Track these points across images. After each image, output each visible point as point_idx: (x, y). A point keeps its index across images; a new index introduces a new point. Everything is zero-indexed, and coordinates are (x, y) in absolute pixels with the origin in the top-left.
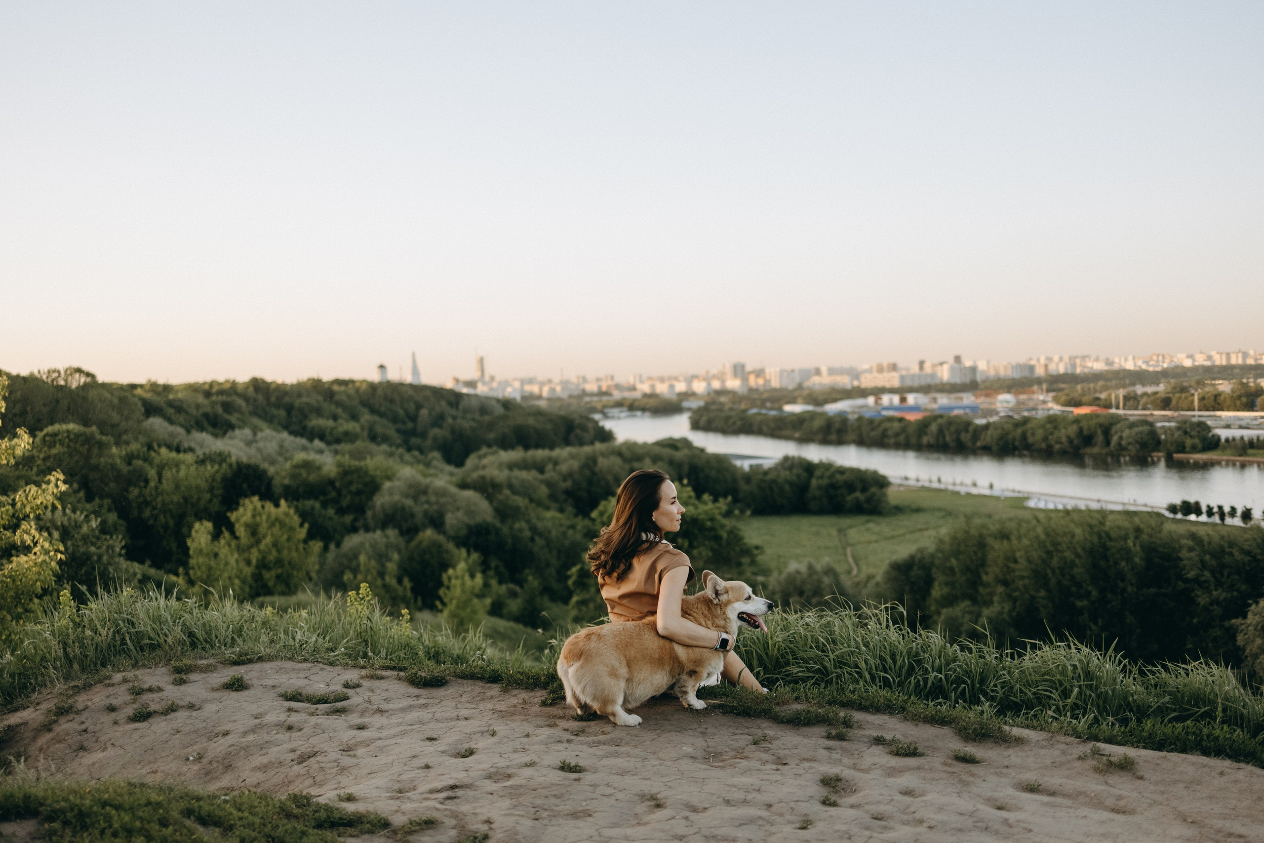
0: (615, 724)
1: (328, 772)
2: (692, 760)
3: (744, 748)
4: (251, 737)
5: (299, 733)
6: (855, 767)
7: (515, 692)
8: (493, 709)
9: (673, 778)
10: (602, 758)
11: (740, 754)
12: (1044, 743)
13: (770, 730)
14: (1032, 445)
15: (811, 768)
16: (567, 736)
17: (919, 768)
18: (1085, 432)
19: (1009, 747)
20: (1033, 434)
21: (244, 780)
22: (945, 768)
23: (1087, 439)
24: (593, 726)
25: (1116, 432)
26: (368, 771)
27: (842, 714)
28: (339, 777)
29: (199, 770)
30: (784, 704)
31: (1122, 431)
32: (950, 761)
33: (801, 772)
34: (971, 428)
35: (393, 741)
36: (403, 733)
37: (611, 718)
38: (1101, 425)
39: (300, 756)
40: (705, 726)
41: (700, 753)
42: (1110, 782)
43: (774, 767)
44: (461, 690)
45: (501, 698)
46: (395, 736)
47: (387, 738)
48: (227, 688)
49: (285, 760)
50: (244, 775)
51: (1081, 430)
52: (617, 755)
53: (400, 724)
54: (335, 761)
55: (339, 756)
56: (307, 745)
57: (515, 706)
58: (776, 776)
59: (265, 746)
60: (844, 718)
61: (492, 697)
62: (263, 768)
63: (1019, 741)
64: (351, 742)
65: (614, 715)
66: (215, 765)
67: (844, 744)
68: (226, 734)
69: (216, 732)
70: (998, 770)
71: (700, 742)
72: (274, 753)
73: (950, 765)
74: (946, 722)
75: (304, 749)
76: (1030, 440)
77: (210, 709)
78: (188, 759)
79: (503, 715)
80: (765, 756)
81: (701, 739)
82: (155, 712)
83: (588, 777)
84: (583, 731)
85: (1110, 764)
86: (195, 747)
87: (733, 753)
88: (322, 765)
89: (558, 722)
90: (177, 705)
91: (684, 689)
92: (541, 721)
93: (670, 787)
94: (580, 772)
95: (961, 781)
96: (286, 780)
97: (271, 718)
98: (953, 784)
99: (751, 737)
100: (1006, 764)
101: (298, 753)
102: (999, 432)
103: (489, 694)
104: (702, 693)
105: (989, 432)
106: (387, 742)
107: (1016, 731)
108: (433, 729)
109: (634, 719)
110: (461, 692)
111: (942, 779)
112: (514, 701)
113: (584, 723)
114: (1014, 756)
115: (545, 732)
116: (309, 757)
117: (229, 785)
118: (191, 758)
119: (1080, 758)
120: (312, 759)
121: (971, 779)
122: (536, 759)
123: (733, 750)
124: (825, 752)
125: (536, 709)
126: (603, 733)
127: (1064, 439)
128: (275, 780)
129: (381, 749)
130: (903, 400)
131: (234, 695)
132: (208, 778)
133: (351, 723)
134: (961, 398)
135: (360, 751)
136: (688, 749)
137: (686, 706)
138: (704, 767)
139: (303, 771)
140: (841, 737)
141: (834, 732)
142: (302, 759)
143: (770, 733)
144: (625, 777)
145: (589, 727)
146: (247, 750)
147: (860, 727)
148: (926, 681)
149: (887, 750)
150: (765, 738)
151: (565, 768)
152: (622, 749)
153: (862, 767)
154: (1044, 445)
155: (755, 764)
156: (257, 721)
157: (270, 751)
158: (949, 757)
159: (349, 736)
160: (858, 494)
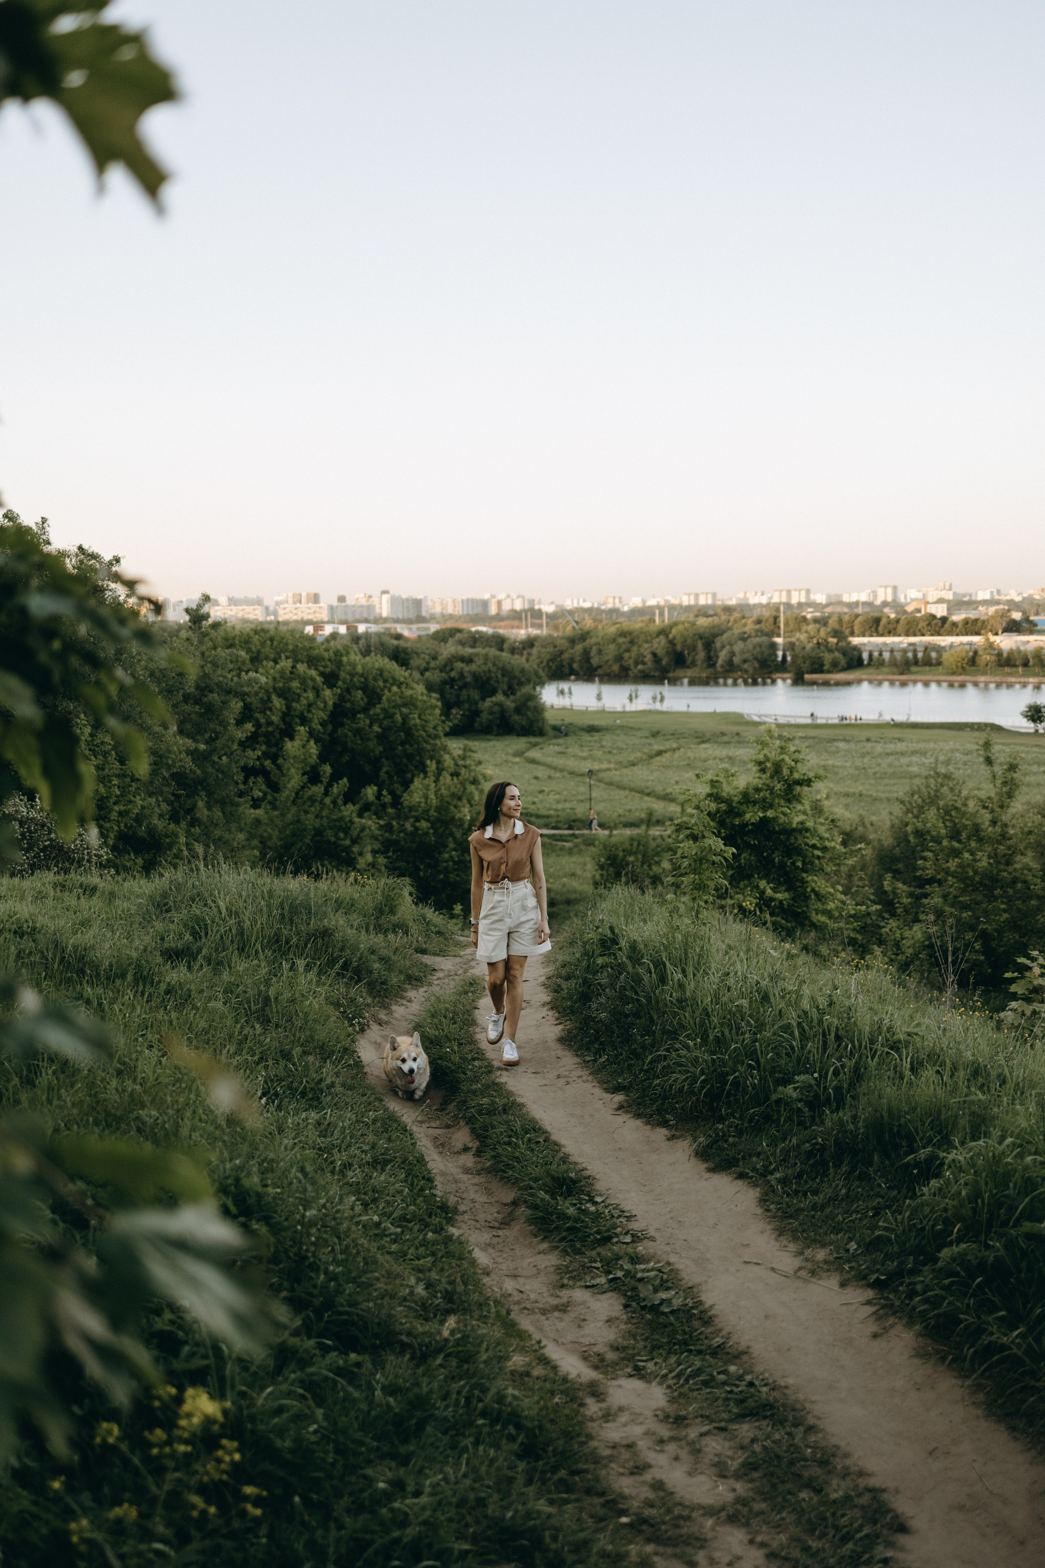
14: (600, 667)
18: (679, 648)
20: (600, 652)
23: (680, 657)
25: (723, 647)
31: (731, 645)
38: (700, 636)
51: (672, 643)
76: (595, 661)
102: (551, 649)
105: (534, 651)
127: (649, 658)
154: (616, 668)
160: (500, 697)
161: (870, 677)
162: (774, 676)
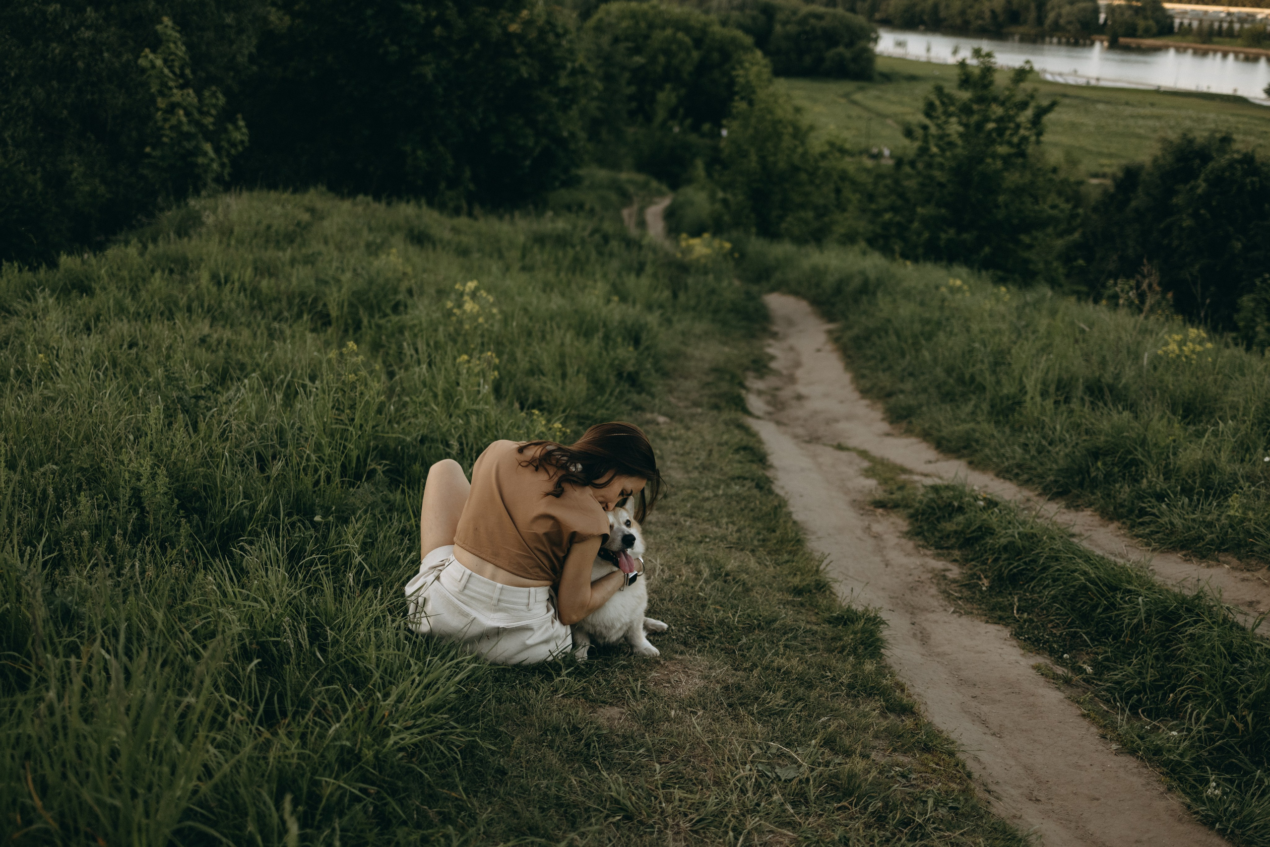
14: (945, 19)
25: (1053, 8)
31: (1060, 7)
51: (1009, 3)
76: (943, 14)
154: (959, 21)
160: (842, 49)
161: (1178, 44)
162: (1093, 37)
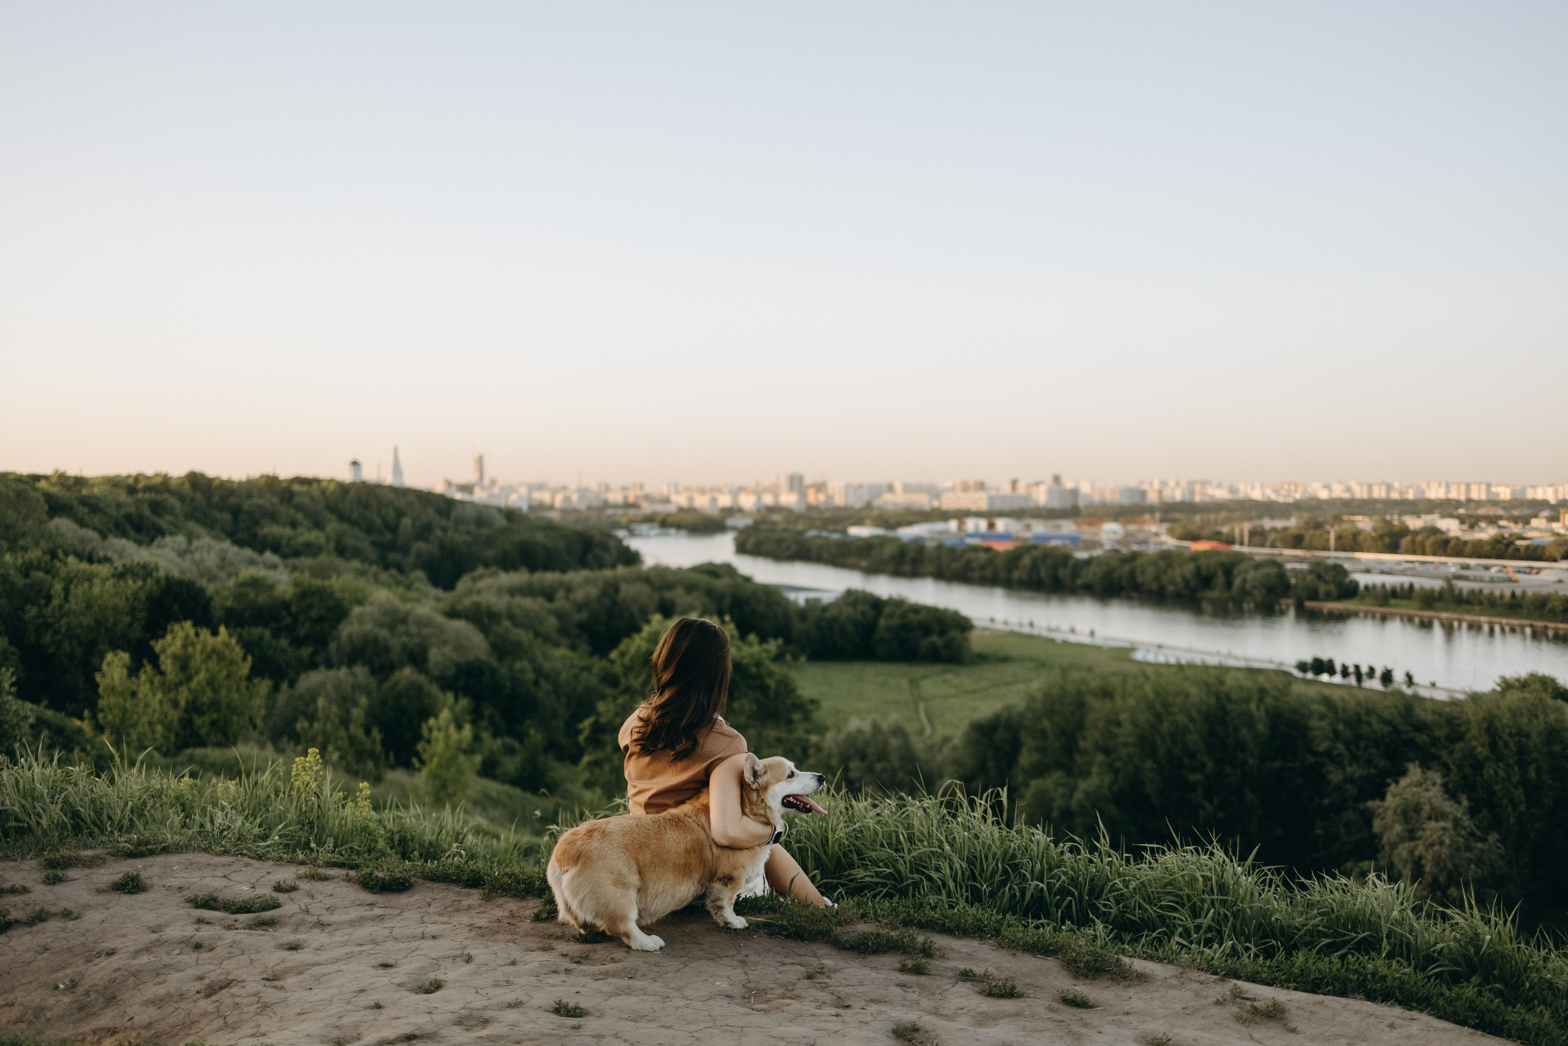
0: (629, 947)
1: (245, 1010)
2: (727, 1000)
3: (795, 984)
4: (145, 959)
5: (209, 955)
6: (936, 1012)
7: (501, 901)
8: (471, 925)
9: (703, 1025)
10: (610, 995)
11: (790, 992)
12: (1174, 981)
13: (829, 959)
15: (881, 1012)
16: (566, 964)
17: (1017, 1014)
18: (1204, 572)
19: (1129, 986)
20: (1143, 572)
21: (132, 1018)
22: (1051, 1015)
23: (1205, 580)
24: (601, 951)
25: (1239, 573)
26: (298, 1010)
27: (921, 939)
28: (259, 1017)
29: (72, 1002)
30: (847, 922)
31: (1246, 572)
32: (1056, 1005)
33: (868, 1019)
34: (1070, 563)
35: (335, 968)
36: (350, 956)
37: (625, 940)
38: (1222, 565)
39: (209, 986)
40: (744, 952)
41: (738, 991)
42: (1255, 1035)
43: (834, 1011)
44: (429, 896)
45: (481, 909)
46: (338, 960)
47: (329, 962)
48: (117, 889)
49: (189, 991)
50: (131, 1011)
51: (1199, 569)
52: (629, 992)
53: (345, 944)
54: (255, 995)
55: (260, 987)
56: (219, 971)
57: (499, 921)
58: (835, 1025)
59: (163, 971)
60: (924, 944)
61: (469, 907)
62: (158, 1002)
63: (1142, 978)
64: (279, 967)
65: (628, 936)
66: (93, 996)
67: (923, 979)
68: (111, 953)
69: (97, 950)
70: (1116, 1018)
71: (738, 975)
72: (174, 981)
73: (1056, 1011)
74: (1051, 951)
75: (213, 977)
76: (1140, 579)
77: (92, 918)
78: (57, 988)
79: (485, 933)
80: (823, 996)
81: (739, 971)
82: (17, 921)
83: (591, 1024)
84: (587, 958)
85: (1256, 1011)
86: (68, 971)
87: (780, 991)
88: (237, 1000)
89: (554, 943)
90: (48, 913)
91: (718, 903)
92: (533, 943)
93: (698, 1039)
94: (580, 1015)
95: (1070, 1033)
96: (187, 1020)
97: (173, 932)
98: (1061, 1038)
99: (803, 969)
100: (1126, 1008)
101: (207, 981)
103: (466, 903)
104: (741, 907)
105: (1091, 569)
106: (327, 969)
107: (1140, 965)
108: (389, 951)
109: (654, 942)
110: (429, 900)
111: (1048, 1030)
112: (498, 913)
113: (589, 946)
114: (1135, 998)
115: (536, 959)
116: (221, 988)
117: (111, 1025)
118: (62, 986)
119: (1218, 1003)
120: (224, 991)
121: (1083, 1030)
122: (524, 998)
123: (782, 986)
124: (898, 991)
125: (527, 925)
126: (613, 960)
127: (1178, 580)
128: (173, 1019)
129: (318, 979)
130: (991, 526)
131: (126, 899)
132: (82, 1014)
133: (281, 941)
134: (1059, 527)
135: (291, 981)
136: (723, 985)
137: (722, 924)
138: (743, 1010)
139: (211, 1008)
140: (919, 971)
141: (910, 963)
142: (211, 991)
143: (829, 962)
144: (640, 1024)
145: (595, 951)
146: (136, 976)
147: (943, 957)
148: (1023, 892)
149: (977, 989)
150: (822, 971)
151: (561, 1010)
152: (637, 983)
153: (946, 1012)
154: (1155, 586)
155: (808, 1007)
156: (154, 936)
157: (169, 978)
158: (1054, 1000)
159: (275, 959)
160: (935, 638)
